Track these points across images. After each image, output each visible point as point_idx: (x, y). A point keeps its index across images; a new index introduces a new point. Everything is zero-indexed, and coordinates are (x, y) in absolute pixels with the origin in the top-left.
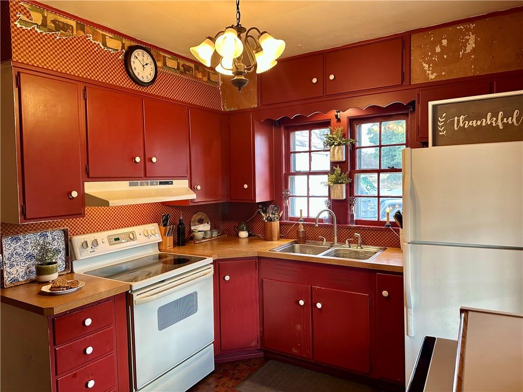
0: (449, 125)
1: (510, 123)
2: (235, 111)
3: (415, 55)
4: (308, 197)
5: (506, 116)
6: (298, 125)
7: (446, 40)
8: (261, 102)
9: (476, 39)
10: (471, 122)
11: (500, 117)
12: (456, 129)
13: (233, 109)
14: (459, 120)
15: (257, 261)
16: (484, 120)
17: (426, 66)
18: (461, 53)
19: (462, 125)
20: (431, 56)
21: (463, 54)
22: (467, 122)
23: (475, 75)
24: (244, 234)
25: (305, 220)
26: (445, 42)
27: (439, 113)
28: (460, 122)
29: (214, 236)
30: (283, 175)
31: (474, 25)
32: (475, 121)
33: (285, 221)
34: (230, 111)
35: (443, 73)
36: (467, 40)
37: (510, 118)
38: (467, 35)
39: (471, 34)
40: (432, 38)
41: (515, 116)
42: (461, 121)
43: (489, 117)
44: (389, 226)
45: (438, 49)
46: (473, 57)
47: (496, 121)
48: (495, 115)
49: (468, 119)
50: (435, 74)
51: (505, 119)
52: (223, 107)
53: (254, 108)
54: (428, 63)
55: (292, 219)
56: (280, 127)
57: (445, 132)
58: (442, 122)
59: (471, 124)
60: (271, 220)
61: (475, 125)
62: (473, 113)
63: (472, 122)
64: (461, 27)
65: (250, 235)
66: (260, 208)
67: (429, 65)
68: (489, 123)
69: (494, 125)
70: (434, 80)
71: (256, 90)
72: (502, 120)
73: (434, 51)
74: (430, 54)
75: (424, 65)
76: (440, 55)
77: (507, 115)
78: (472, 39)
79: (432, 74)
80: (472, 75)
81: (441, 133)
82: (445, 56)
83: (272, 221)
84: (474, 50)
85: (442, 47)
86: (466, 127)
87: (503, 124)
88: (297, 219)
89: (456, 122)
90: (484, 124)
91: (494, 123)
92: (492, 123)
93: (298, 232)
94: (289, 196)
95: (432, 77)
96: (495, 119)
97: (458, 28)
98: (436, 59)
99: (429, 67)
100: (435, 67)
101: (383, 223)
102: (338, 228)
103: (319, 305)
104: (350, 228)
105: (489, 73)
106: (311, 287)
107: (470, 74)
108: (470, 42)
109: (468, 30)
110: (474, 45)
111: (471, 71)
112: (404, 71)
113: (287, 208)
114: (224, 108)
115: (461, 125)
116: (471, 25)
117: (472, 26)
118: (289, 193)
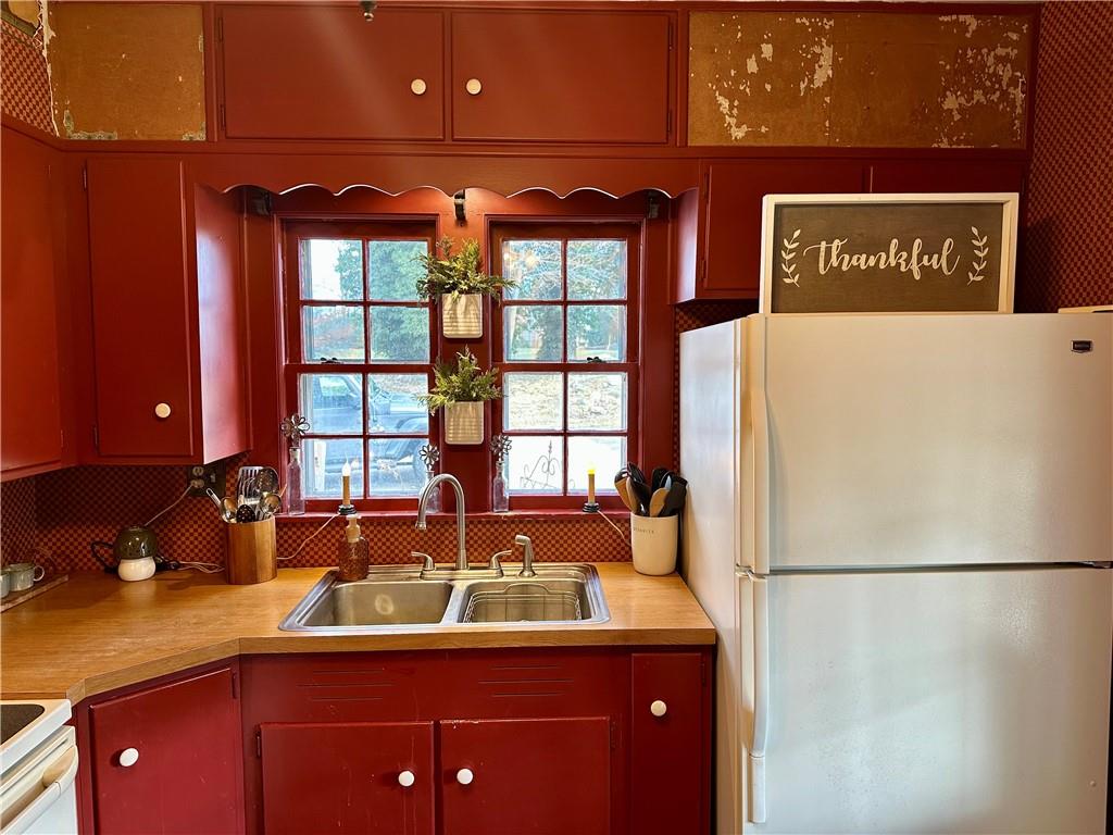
0: (807, 261)
1: (935, 267)
2: (109, 142)
3: (700, 70)
4: (366, 437)
5: (929, 249)
6: (325, 218)
7: (770, 46)
8: (223, 126)
9: (835, 59)
10: (855, 257)
11: (915, 252)
12: (822, 272)
13: (100, 135)
14: (828, 250)
15: (236, 670)
16: (884, 255)
17: (724, 103)
18: (802, 86)
19: (835, 264)
20: (736, 81)
21: (807, 87)
22: (847, 257)
23: (832, 145)
24: (139, 569)
25: (360, 505)
26: (767, 50)
27: (785, 229)
28: (833, 255)
29: (19, 589)
30: (282, 371)
31: (832, 23)
32: (864, 256)
33: (291, 515)
34: (90, 142)
35: (764, 129)
36: (817, 57)
37: (936, 256)
38: (816, 43)
39: (824, 44)
40: (739, 35)
41: (945, 253)
42: (834, 253)
43: (893, 250)
44: (594, 509)
45: (752, 66)
46: (827, 99)
47: (908, 261)
48: (906, 246)
49: (848, 250)
50: (745, 128)
51: (926, 257)
52: (60, 123)
53: (192, 142)
54: (729, 96)
55: (314, 505)
56: (271, 220)
57: (797, 277)
58: (791, 251)
59: (854, 262)
60: (248, 516)
61: (863, 267)
62: (861, 235)
63: (859, 259)
64: (804, 20)
65: (160, 568)
66: (199, 478)
67: (731, 103)
68: (893, 264)
69: (903, 269)
70: (741, 144)
71: (199, 83)
72: (920, 260)
73: (742, 67)
74: (733, 73)
75: (721, 99)
76: (757, 80)
77: (931, 249)
78: (827, 54)
79: (738, 126)
80: (825, 144)
81: (787, 281)
82: (768, 87)
83: (255, 519)
84: (830, 81)
85: (761, 61)
86: (844, 268)
87: (922, 268)
88: (332, 505)
89: (822, 254)
90: (882, 266)
91: (903, 264)
92: (899, 265)
93: (344, 547)
94: (302, 437)
95: (738, 133)
96: (905, 255)
97: (798, 20)
98: (748, 90)
99: (731, 107)
100: (747, 109)
101: (578, 502)
102: (469, 522)
103: (465, 776)
104: (497, 520)
105: (859, 145)
106: (437, 725)
107: (821, 142)
108: (822, 62)
109: (819, 32)
110: (830, 72)
111: (822, 134)
112: (672, 107)
113: (296, 472)
114: (64, 126)
115: (834, 262)
116: (825, 21)
117: (829, 24)
118: (301, 427)
